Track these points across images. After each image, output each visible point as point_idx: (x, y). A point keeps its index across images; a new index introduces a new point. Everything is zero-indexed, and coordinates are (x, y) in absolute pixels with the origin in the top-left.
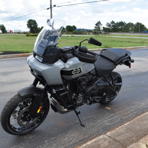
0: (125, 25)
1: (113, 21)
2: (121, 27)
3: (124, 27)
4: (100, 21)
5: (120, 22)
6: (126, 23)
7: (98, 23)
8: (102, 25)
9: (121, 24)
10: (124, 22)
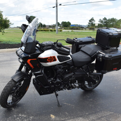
0: (116, 21)
1: (105, 18)
2: (113, 23)
3: (115, 23)
4: (93, 18)
5: (112, 18)
6: (117, 20)
7: (91, 19)
8: (95, 21)
9: (113, 20)
10: (116, 19)
